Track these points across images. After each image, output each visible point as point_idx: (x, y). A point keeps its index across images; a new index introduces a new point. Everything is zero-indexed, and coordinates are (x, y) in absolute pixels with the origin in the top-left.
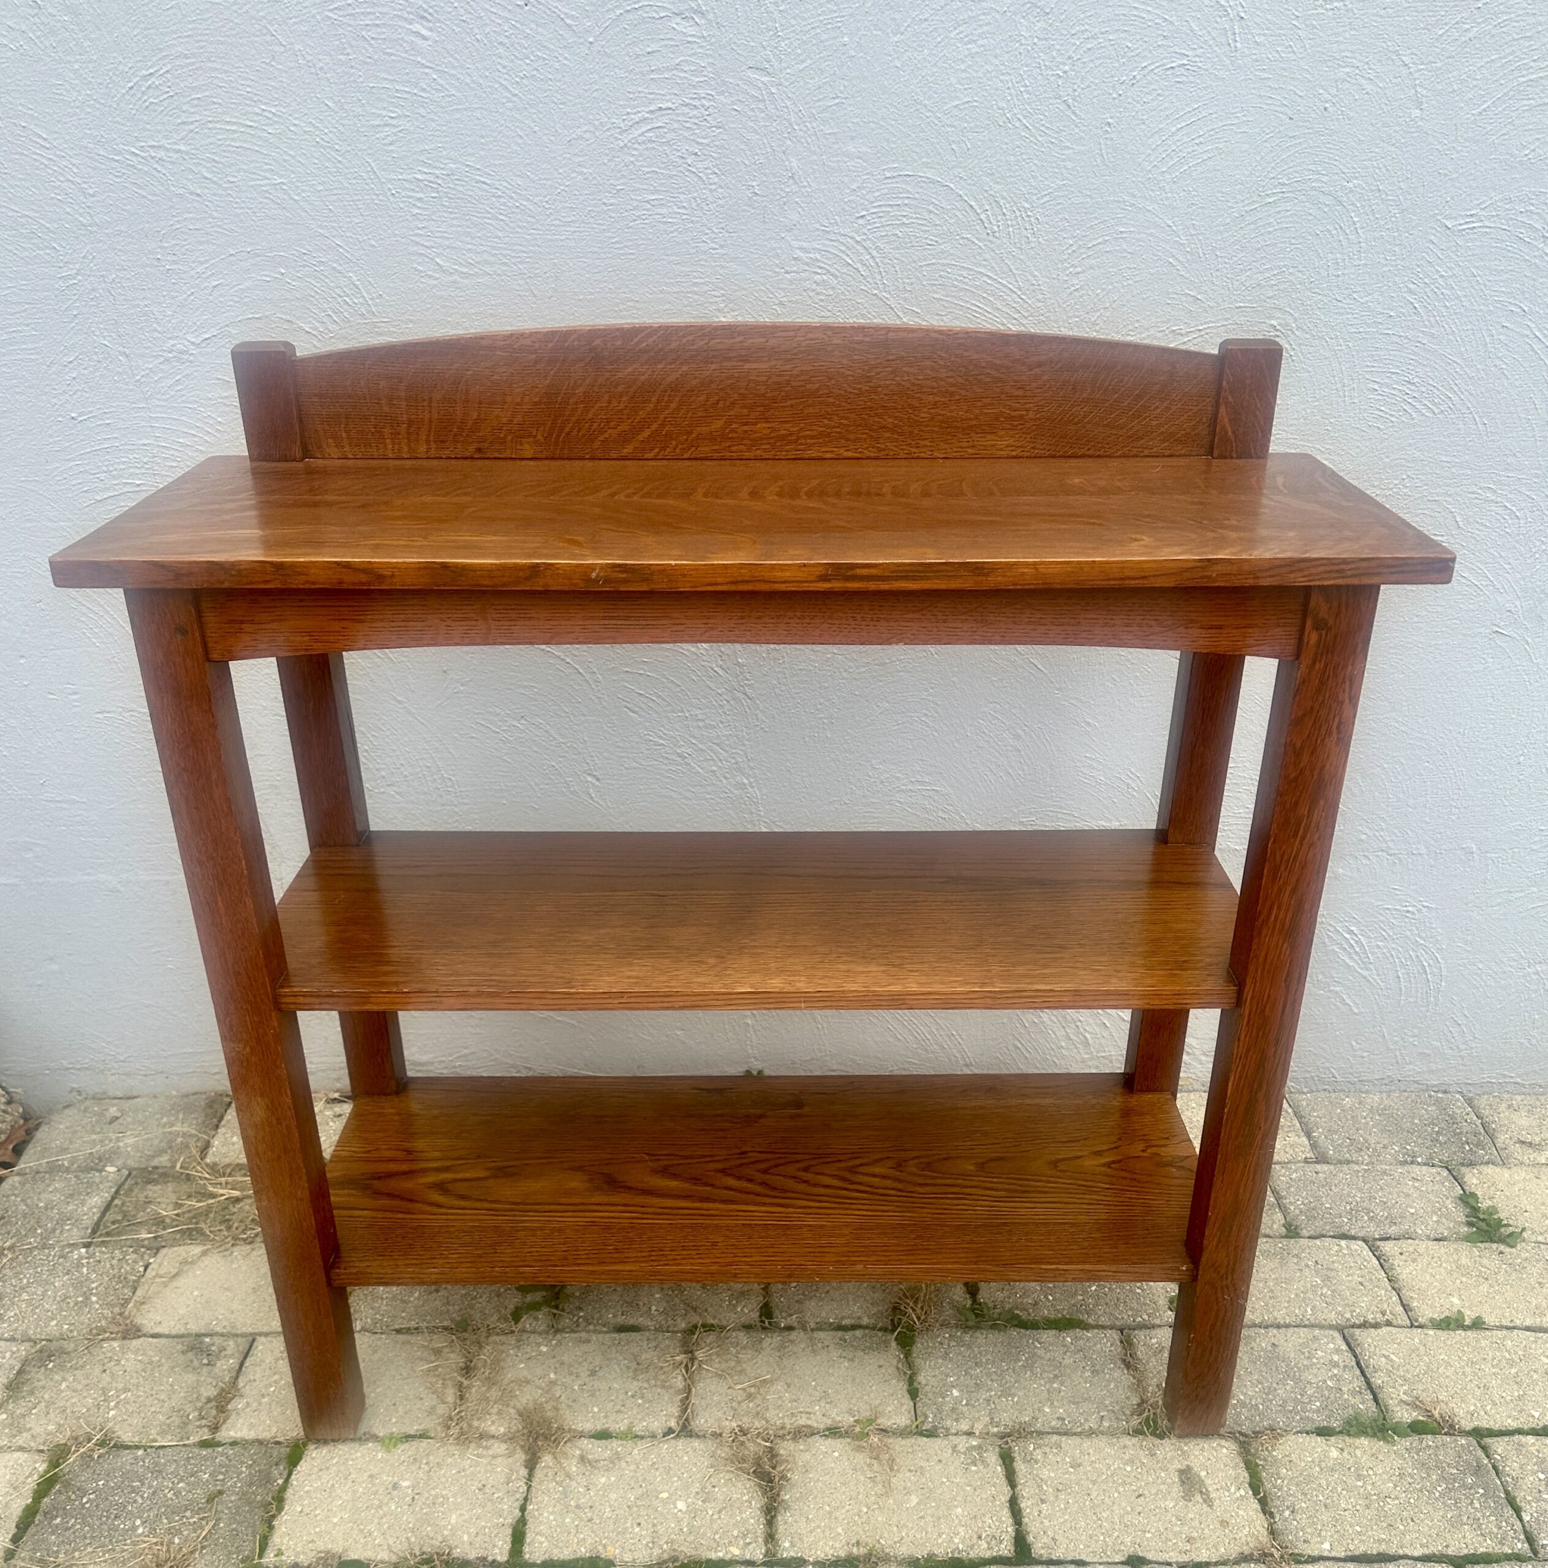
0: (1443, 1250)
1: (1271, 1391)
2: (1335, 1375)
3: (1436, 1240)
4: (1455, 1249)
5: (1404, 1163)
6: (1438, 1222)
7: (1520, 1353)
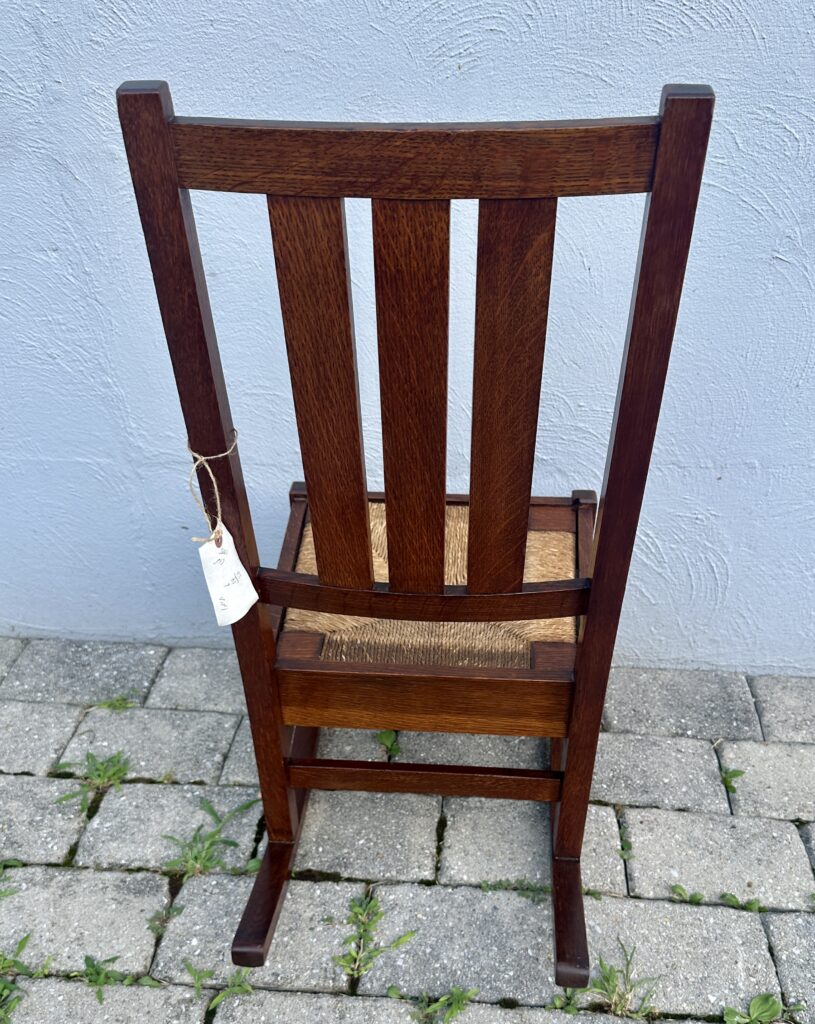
0: (681, 821)
1: (475, 957)
2: (538, 944)
3: (680, 810)
4: (693, 821)
5: (675, 735)
6: (685, 793)
7: (718, 932)
